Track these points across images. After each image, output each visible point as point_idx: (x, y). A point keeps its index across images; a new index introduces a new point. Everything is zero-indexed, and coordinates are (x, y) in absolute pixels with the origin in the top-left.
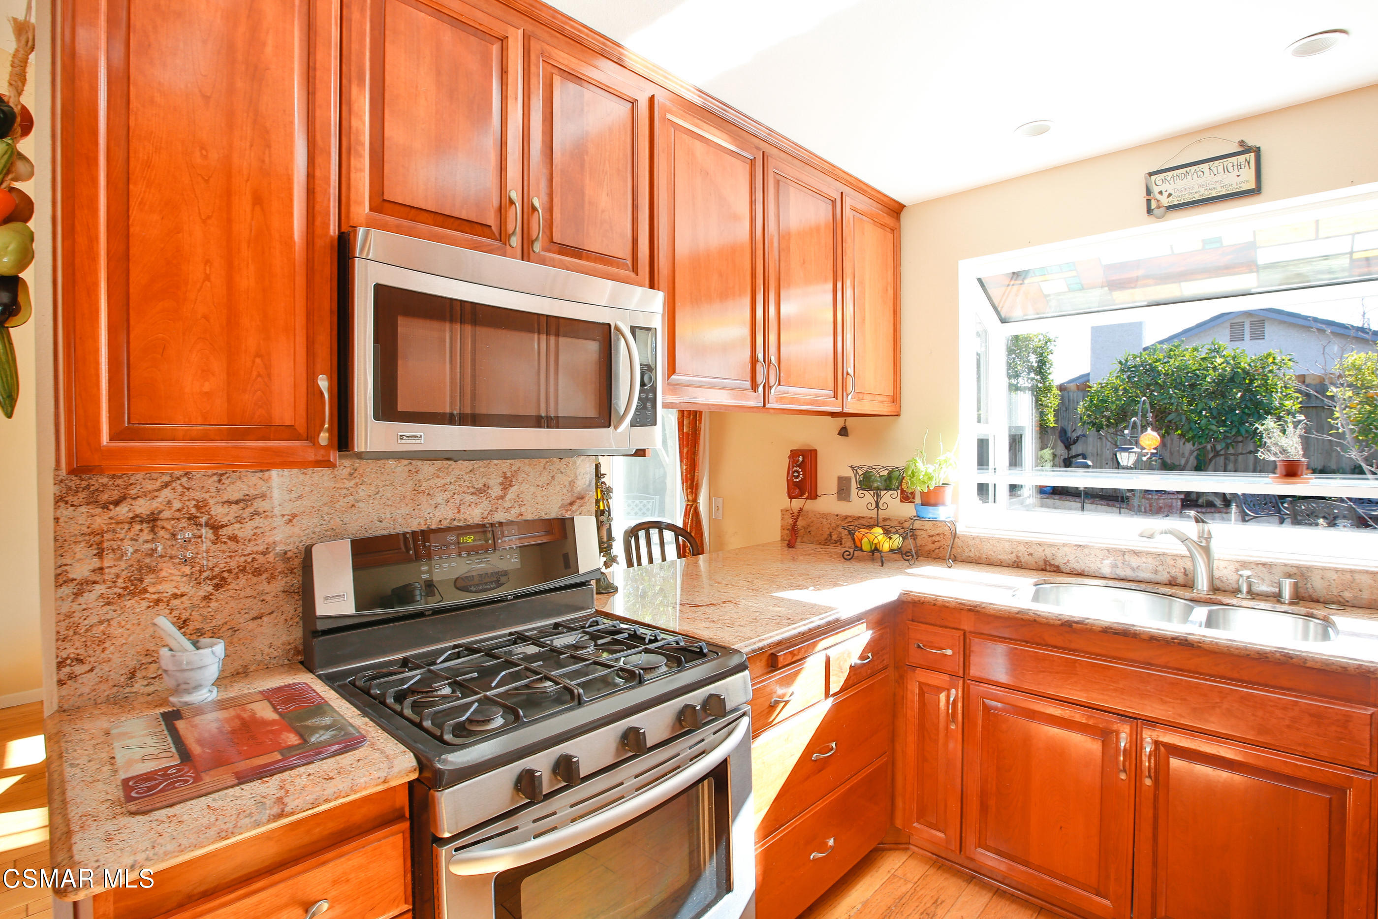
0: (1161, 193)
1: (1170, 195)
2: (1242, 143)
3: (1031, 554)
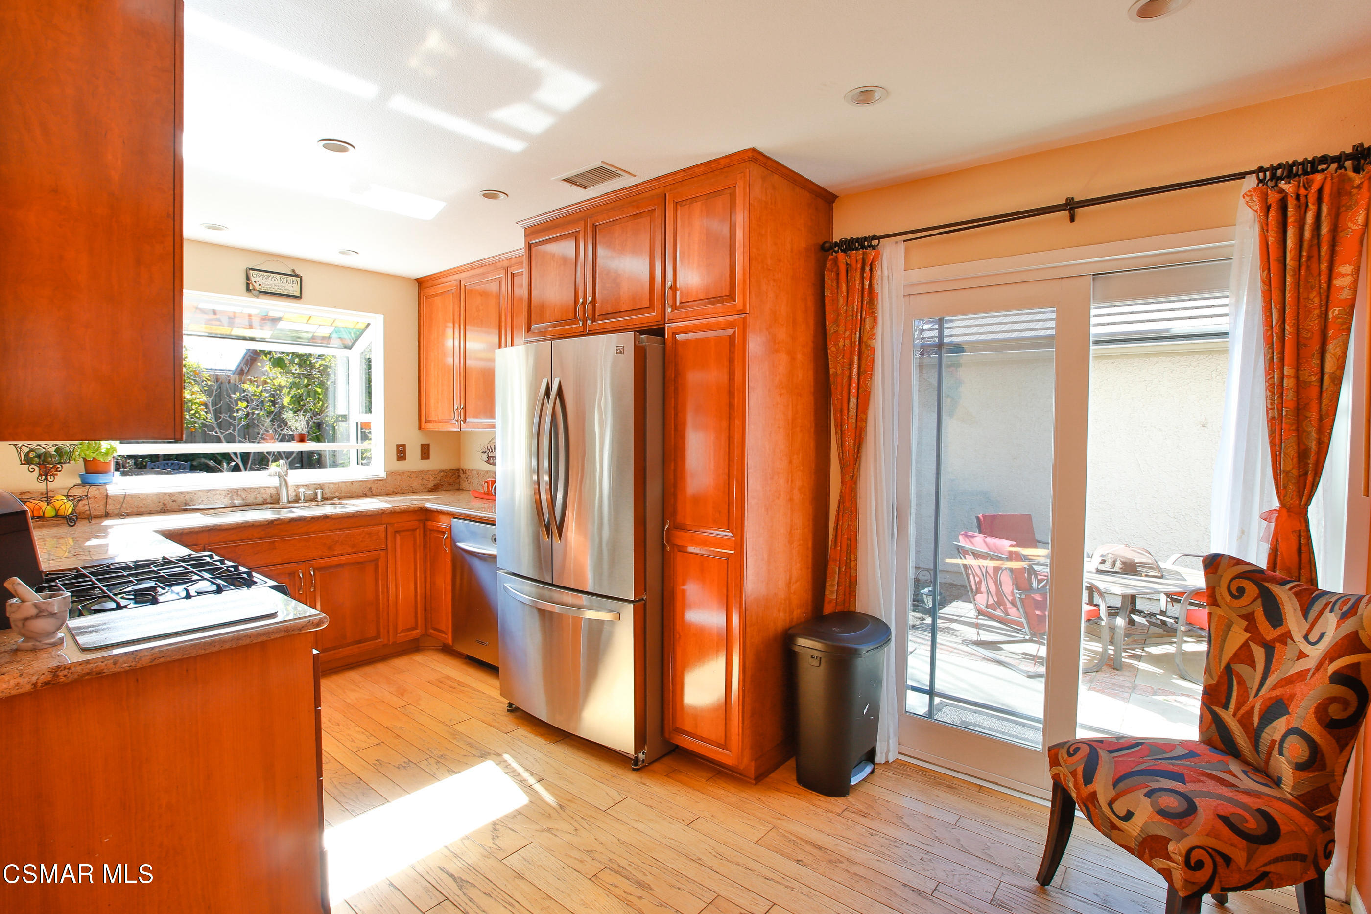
0: (255, 282)
1: (260, 285)
2: (293, 271)
3: (175, 501)
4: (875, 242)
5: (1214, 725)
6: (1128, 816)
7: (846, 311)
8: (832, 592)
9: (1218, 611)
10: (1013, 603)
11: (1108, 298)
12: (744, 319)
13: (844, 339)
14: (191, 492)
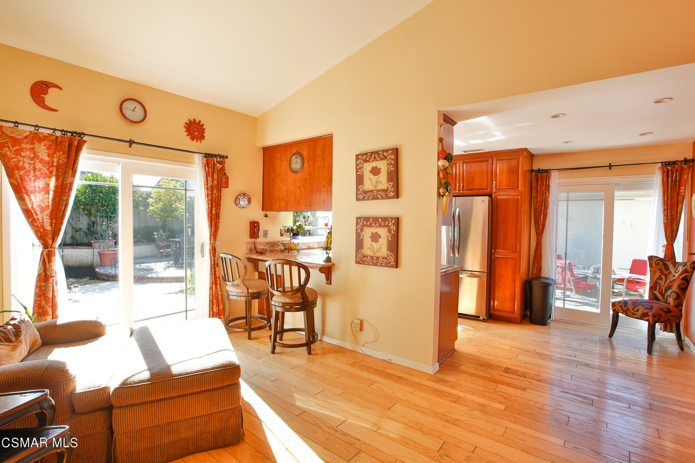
4: (549, 171)
5: (653, 296)
6: (638, 310)
7: (540, 190)
8: (535, 271)
9: (652, 269)
10: (569, 282)
11: (619, 190)
12: (522, 194)
13: (540, 198)
14: (310, 243)
